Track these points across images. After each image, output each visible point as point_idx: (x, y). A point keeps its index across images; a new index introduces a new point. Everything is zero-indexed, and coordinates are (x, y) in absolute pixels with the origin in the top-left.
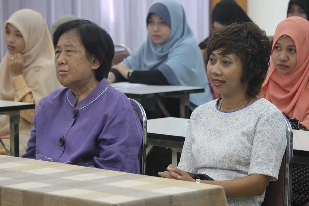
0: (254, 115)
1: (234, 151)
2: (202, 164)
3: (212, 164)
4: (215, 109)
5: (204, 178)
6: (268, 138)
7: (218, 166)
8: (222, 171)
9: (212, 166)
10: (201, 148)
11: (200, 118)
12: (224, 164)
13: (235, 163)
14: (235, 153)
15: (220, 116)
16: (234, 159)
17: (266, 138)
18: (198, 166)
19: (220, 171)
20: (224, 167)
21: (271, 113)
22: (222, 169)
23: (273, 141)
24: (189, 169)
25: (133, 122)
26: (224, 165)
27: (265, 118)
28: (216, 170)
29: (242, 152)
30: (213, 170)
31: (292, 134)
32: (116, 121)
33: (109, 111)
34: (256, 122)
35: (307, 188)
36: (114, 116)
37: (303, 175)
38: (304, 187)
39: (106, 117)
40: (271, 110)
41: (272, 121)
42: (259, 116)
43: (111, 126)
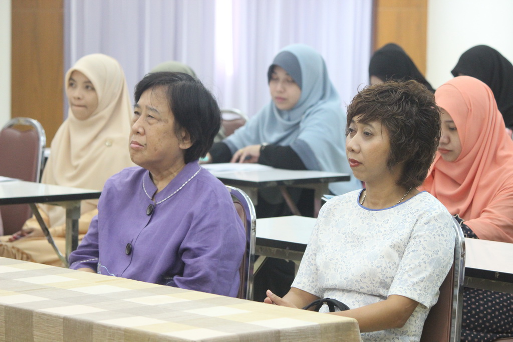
0: (410, 215)
1: (378, 267)
2: (330, 283)
3: (344, 284)
4: (356, 203)
6: (424, 248)
7: (353, 289)
8: (359, 296)
9: (345, 287)
10: (331, 260)
12: (362, 285)
13: (378, 284)
14: (379, 270)
15: (361, 215)
16: (377, 279)
17: (421, 247)
18: (324, 286)
19: (357, 295)
20: (362, 290)
21: (434, 214)
22: (359, 293)
23: (430, 253)
25: (232, 224)
26: (362, 288)
27: (424, 220)
28: (350, 294)
29: (388, 270)
30: (346, 294)
31: (464, 245)
32: (206, 223)
33: (196, 208)
34: (412, 226)
35: (487, 324)
36: (202, 215)
37: (483, 305)
38: (484, 322)
39: (191, 216)
40: (435, 209)
41: (434, 225)
42: (417, 218)
43: (200, 228)
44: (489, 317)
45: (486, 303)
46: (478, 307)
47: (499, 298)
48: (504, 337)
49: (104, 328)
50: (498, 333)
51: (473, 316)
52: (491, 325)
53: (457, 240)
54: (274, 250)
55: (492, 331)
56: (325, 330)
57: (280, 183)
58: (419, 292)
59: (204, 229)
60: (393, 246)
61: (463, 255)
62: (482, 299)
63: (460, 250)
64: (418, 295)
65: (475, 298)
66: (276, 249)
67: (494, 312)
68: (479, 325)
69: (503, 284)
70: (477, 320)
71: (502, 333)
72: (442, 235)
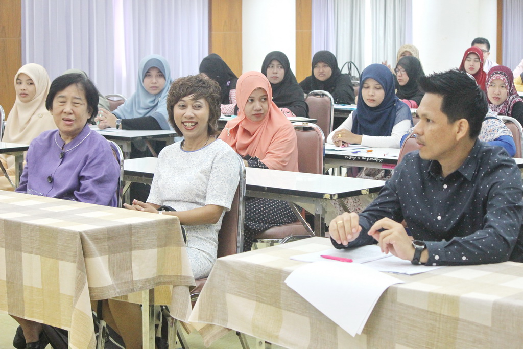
0: (211, 153)
1: (194, 185)
2: (167, 197)
3: (175, 197)
4: (180, 149)
5: (167, 209)
6: (222, 174)
7: (180, 199)
8: (184, 203)
9: (175, 198)
10: (166, 183)
11: (166, 157)
12: (185, 196)
13: (194, 195)
14: (195, 187)
15: (183, 156)
16: (194, 192)
17: (220, 173)
18: (163, 199)
19: (183, 203)
20: (185, 200)
21: (225, 152)
22: (184, 202)
23: (226, 176)
24: (157, 201)
25: (111, 163)
26: (185, 198)
27: (219, 157)
28: (179, 203)
29: (200, 186)
30: (177, 203)
31: (245, 171)
32: (96, 161)
33: (91, 153)
34: (212, 160)
35: (266, 218)
36: (94, 157)
37: (263, 207)
38: (263, 218)
39: (87, 157)
40: (225, 149)
41: (226, 159)
42: (215, 155)
43: (91, 165)
44: (266, 214)
45: (265, 206)
46: (260, 209)
47: (272, 203)
48: (275, 226)
49: (28, 225)
50: (272, 224)
51: (257, 214)
52: (268, 219)
53: (240, 168)
54: (136, 177)
55: (269, 223)
56: (159, 223)
57: (144, 138)
58: (225, 201)
59: (93, 166)
60: (202, 172)
61: (245, 177)
62: (262, 204)
63: (243, 174)
64: (224, 203)
65: (258, 203)
66: (137, 177)
67: (269, 211)
68: (261, 219)
69: (269, 194)
70: (259, 216)
71: (274, 223)
72: (231, 164)
